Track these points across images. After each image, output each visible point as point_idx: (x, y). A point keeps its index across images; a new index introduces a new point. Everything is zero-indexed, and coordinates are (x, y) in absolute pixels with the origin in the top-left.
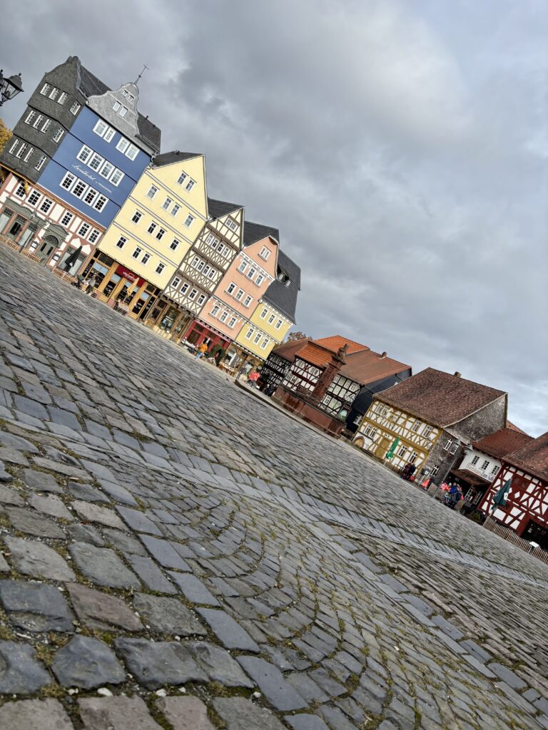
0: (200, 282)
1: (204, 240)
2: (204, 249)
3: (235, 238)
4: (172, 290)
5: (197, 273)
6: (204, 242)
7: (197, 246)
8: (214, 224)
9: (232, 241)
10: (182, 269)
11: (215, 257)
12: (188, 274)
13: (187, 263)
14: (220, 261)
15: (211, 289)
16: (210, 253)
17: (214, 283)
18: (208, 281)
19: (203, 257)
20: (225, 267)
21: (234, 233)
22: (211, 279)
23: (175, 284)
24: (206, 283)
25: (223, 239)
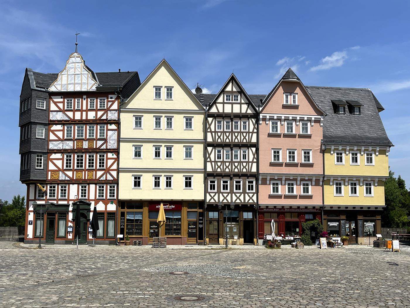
0: (236, 170)
1: (213, 130)
2: (219, 137)
3: (244, 107)
4: (212, 195)
5: (227, 164)
6: (215, 132)
7: (210, 139)
8: (214, 110)
9: (243, 111)
10: (209, 169)
11: (236, 137)
12: (219, 170)
13: (211, 162)
14: (245, 138)
15: (254, 170)
16: (228, 137)
17: (253, 162)
18: (244, 164)
19: (223, 145)
20: (254, 140)
21: (241, 104)
22: (247, 160)
23: (212, 187)
24: (244, 167)
25: (232, 117)
